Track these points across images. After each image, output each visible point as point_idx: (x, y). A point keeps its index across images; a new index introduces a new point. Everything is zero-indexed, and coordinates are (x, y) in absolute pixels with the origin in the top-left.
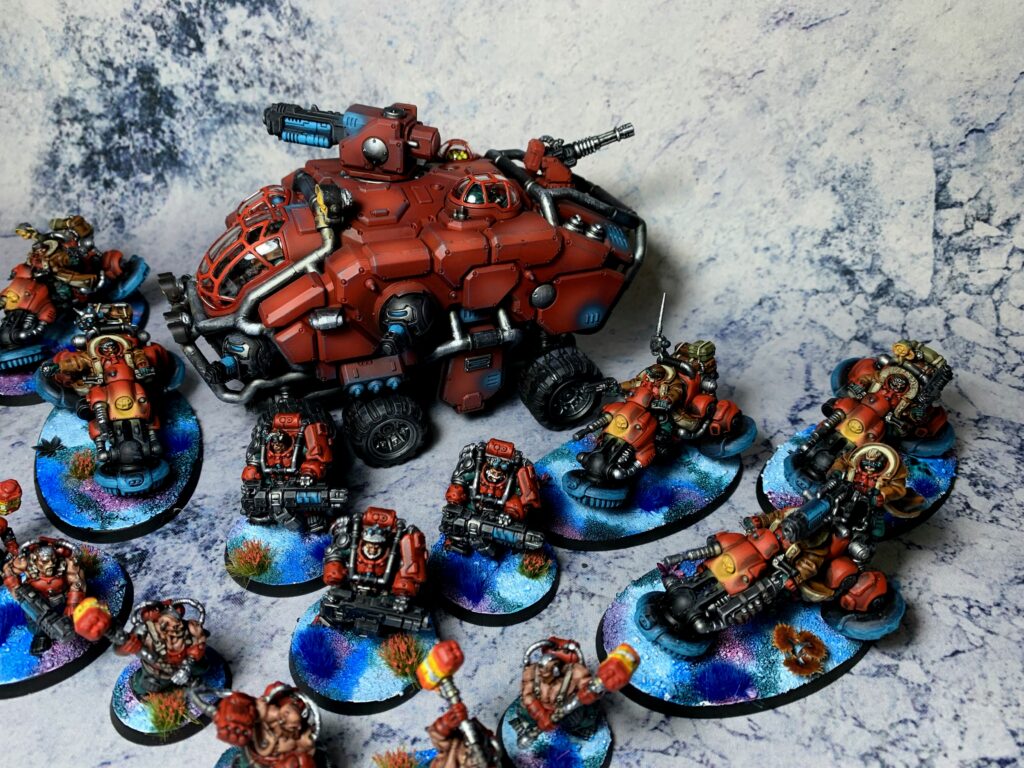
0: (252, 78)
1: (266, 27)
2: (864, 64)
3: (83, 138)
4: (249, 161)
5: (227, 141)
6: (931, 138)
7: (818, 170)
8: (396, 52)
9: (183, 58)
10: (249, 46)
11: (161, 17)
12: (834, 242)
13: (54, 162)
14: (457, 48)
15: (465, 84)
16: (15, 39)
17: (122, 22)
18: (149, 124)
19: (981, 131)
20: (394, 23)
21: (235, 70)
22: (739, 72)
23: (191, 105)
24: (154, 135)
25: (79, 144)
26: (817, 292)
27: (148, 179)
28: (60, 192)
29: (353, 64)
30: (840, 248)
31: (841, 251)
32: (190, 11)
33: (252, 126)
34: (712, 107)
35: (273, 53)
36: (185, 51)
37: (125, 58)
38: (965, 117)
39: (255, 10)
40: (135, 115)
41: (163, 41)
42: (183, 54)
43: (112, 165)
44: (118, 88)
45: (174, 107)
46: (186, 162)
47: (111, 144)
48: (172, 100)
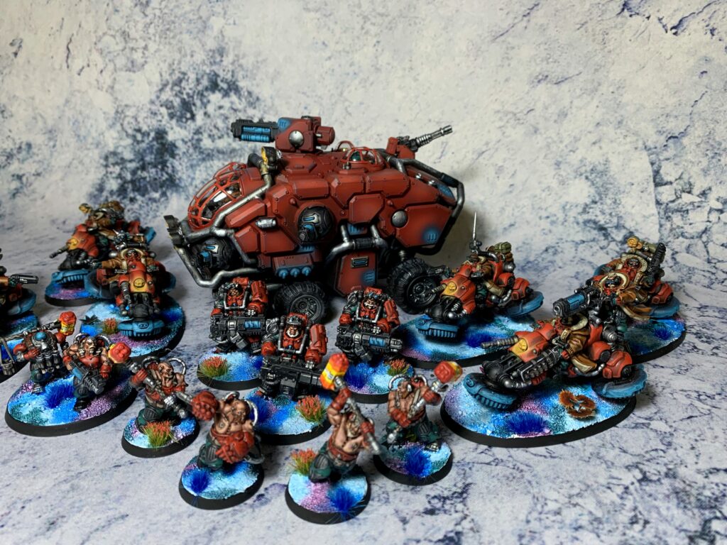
0: (223, 133)
1: (232, 103)
2: (595, 102)
3: (120, 174)
5: (206, 171)
6: (644, 144)
7: (575, 167)
9: (182, 124)
10: (222, 115)
11: (172, 102)
12: (591, 210)
14: (346, 109)
15: (351, 129)
16: (86, 120)
17: (149, 106)
18: (159, 163)
19: (676, 137)
20: (308, 97)
21: (213, 129)
22: (519, 111)
23: (185, 150)
24: (162, 170)
25: (117, 178)
26: (584, 242)
27: (156, 195)
30: (596, 214)
31: (596, 216)
32: (188, 97)
33: (222, 161)
34: (504, 133)
35: (236, 118)
36: (184, 120)
37: (149, 127)
38: (664, 129)
39: (226, 94)
40: (151, 159)
41: (172, 116)
42: (183, 122)
43: (136, 189)
44: (143, 144)
45: (175, 152)
46: (180, 184)
47: (136, 177)
48: (174, 149)
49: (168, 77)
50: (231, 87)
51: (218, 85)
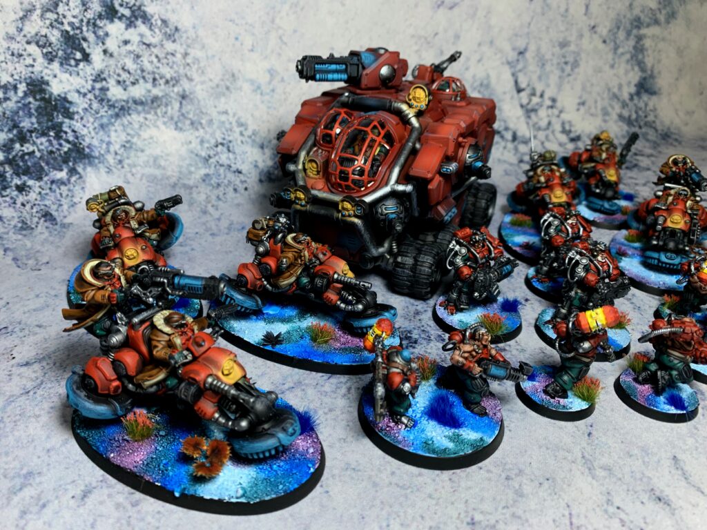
0: (137, 77)
1: (141, 35)
2: (476, 25)
4: (146, 142)
5: (124, 130)
6: (506, 59)
8: (242, 44)
9: (71, 69)
10: (130, 52)
11: (46, 36)
17: (5, 44)
18: (49, 129)
19: (523, 53)
20: (237, 25)
21: (121, 72)
22: (428, 34)
23: (86, 106)
24: (58, 137)
27: (62, 175)
29: (214, 56)
32: (73, 29)
33: (142, 115)
35: (151, 55)
36: (73, 62)
37: (12, 75)
38: (516, 46)
39: (130, 24)
40: (32, 124)
41: (50, 57)
42: (71, 66)
43: (21, 171)
44: (8, 102)
45: (71, 110)
46: (93, 154)
47: (14, 153)
48: (68, 105)
50: (136, 13)
51: (116, 12)
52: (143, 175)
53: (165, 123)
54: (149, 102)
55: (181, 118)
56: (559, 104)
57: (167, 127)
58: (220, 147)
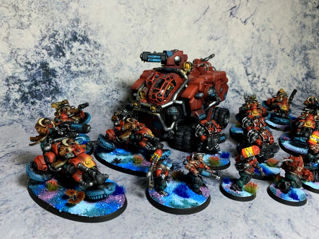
0: (83, 63)
1: (86, 47)
2: (227, 47)
3: (19, 89)
4: (84, 88)
5: (76, 83)
6: (242, 61)
8: (126, 52)
10: (81, 53)
11: (50, 47)
13: (8, 99)
17: (34, 49)
18: (46, 81)
19: (249, 59)
20: (124, 44)
21: (76, 61)
23: (62, 73)
24: (50, 84)
25: (18, 91)
27: (49, 99)
28: (13, 109)
29: (114, 56)
31: (235, 87)
32: (60, 44)
33: (83, 77)
35: (89, 55)
36: (58, 56)
37: (35, 61)
38: (246, 56)
39: (82, 43)
40: (41, 79)
41: (50, 54)
42: (58, 58)
43: (34, 96)
44: (33, 71)
45: (56, 74)
46: (62, 91)
47: (32, 90)
48: (55, 72)
49: (46, 33)
50: (85, 39)
51: (77, 38)
52: (81, 101)
53: (92, 81)
54: (87, 72)
55: (99, 79)
56: (267, 81)
57: (93, 83)
58: (114, 92)
